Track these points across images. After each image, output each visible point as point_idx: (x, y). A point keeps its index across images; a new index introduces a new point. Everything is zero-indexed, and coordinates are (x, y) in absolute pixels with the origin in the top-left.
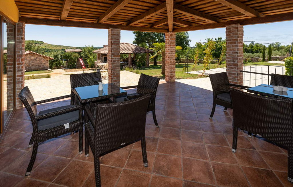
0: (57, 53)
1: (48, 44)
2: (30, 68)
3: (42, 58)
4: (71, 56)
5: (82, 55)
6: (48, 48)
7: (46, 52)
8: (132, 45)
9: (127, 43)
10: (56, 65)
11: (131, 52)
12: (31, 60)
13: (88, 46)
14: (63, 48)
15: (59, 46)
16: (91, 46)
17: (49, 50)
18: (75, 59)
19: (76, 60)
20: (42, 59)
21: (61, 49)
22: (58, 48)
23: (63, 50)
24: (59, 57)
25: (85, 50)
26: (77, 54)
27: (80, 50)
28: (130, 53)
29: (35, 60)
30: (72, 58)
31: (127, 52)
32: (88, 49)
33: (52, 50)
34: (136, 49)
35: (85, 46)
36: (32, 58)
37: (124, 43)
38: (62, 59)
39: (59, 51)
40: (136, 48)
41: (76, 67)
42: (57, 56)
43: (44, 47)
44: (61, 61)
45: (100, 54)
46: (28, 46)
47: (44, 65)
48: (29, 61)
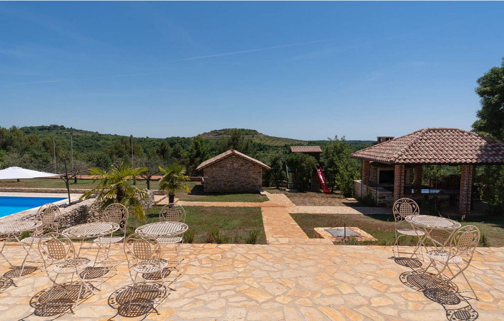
0: (277, 155)
1: (264, 135)
2: (232, 186)
3: (252, 166)
4: (302, 161)
5: (322, 160)
6: (263, 142)
7: (261, 150)
8: (469, 134)
9: (452, 130)
10: (275, 179)
11: (475, 161)
12: (234, 168)
13: (333, 139)
14: (287, 143)
15: (280, 138)
16: (340, 140)
17: (265, 146)
18: (309, 171)
19: (311, 173)
20: (251, 168)
21: (283, 144)
22: (278, 144)
23: (286, 146)
24: (280, 163)
25: (327, 148)
26: (312, 159)
27: (317, 149)
28: (471, 163)
29: (240, 169)
30: (303, 167)
31: (459, 161)
32: (335, 147)
33: (270, 147)
34: (486, 151)
35: (327, 140)
36: (236, 165)
37: (442, 130)
38: (284, 169)
39: (280, 149)
40: (486, 146)
41: (310, 188)
42: (277, 160)
43: (258, 141)
44: (283, 172)
45: (370, 162)
46: (233, 140)
47: (255, 182)
48: (231, 171)
